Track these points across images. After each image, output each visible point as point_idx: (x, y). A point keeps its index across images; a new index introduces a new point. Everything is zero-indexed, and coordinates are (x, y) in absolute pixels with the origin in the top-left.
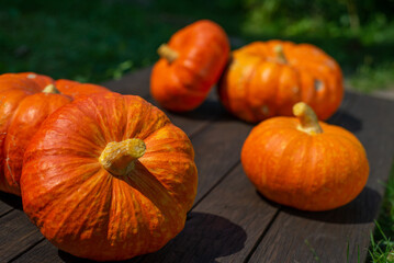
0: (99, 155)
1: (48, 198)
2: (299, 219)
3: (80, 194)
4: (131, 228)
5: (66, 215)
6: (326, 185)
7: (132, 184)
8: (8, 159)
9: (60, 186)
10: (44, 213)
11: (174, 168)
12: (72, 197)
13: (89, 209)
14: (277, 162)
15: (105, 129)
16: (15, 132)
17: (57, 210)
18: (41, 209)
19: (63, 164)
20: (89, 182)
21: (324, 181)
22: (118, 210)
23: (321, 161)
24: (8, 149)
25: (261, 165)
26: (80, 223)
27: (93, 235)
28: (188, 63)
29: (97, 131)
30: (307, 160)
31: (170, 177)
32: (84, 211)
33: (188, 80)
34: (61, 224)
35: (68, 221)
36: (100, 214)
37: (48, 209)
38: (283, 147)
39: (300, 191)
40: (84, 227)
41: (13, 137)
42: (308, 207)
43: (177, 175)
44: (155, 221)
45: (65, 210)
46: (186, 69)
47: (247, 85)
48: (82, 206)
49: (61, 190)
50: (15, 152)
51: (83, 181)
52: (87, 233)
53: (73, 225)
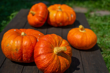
0: (54, 51)
1: (48, 65)
2: (85, 52)
3: (54, 62)
4: (65, 66)
5: (52, 68)
6: (91, 44)
7: (62, 56)
8: (23, 55)
9: (50, 61)
10: (47, 68)
11: (69, 50)
12: (53, 63)
13: (57, 65)
14: (80, 41)
15: (53, 45)
16: (25, 48)
17: (50, 67)
18: (46, 68)
19: (49, 56)
20: (55, 59)
21: (91, 43)
22: (62, 63)
23: (90, 39)
24: (23, 53)
25: (76, 42)
26: (55, 69)
27: (58, 71)
28: (40, 15)
29: (51, 46)
30: (87, 39)
31: (68, 53)
32: (56, 66)
33: (41, 20)
34: (52, 70)
35: (53, 69)
36: (59, 65)
37: (48, 67)
38: (81, 37)
39: (86, 46)
40: (56, 69)
41: (24, 49)
42: (87, 49)
43: (70, 52)
44: (68, 63)
45: (52, 67)
46: (40, 17)
47: (55, 18)
48: (56, 65)
49: (50, 62)
50: (25, 53)
51: (54, 59)
52: (57, 70)
53: (54, 69)
